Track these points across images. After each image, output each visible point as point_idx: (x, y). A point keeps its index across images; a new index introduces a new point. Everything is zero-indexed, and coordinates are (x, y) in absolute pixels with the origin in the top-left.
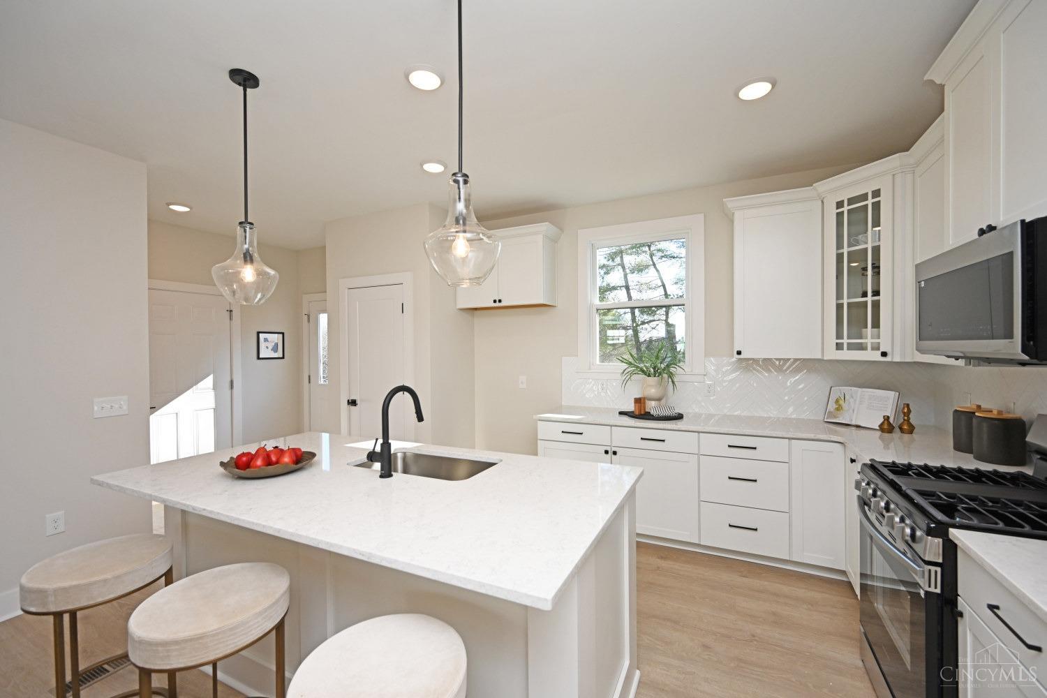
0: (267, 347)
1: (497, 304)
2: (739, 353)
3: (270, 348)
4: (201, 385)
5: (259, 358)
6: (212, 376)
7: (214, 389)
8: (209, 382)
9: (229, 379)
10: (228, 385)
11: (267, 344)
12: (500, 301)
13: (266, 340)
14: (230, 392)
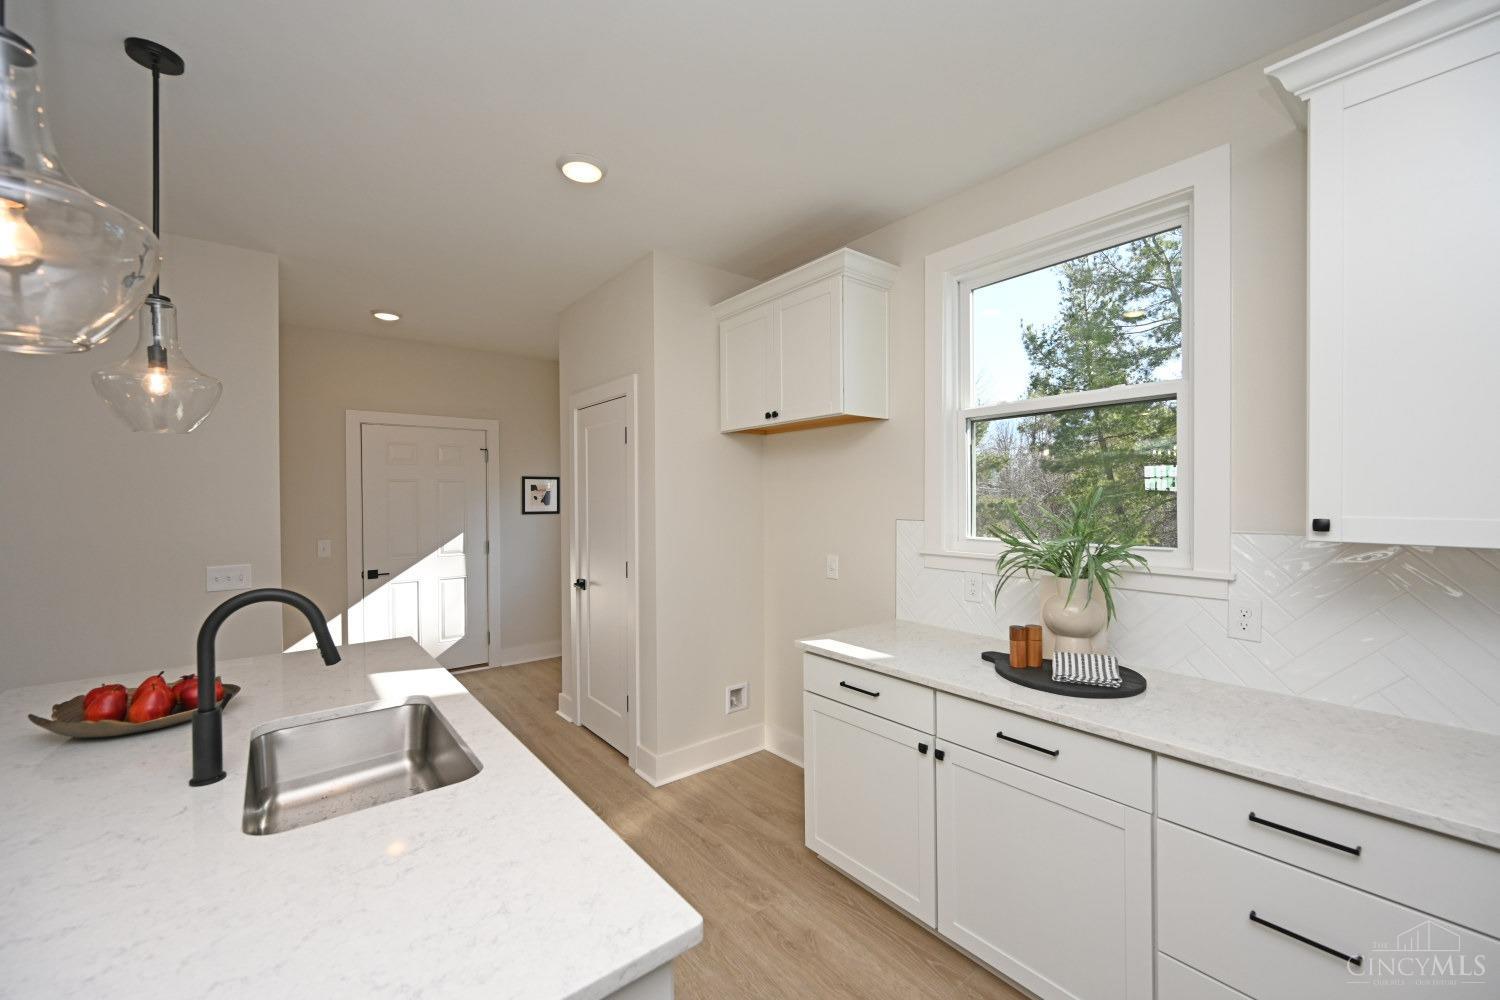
0: (536, 498)
1: (772, 422)
2: (1321, 526)
3: (540, 498)
4: (449, 546)
5: (524, 512)
6: (462, 535)
7: (464, 552)
8: (458, 542)
9: (484, 540)
10: (482, 548)
11: (535, 493)
12: (775, 415)
13: (534, 488)
14: (485, 557)
